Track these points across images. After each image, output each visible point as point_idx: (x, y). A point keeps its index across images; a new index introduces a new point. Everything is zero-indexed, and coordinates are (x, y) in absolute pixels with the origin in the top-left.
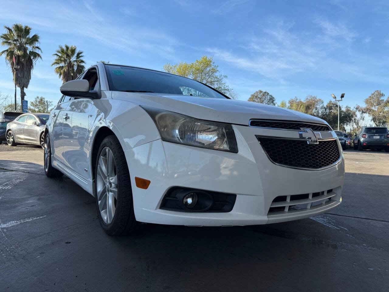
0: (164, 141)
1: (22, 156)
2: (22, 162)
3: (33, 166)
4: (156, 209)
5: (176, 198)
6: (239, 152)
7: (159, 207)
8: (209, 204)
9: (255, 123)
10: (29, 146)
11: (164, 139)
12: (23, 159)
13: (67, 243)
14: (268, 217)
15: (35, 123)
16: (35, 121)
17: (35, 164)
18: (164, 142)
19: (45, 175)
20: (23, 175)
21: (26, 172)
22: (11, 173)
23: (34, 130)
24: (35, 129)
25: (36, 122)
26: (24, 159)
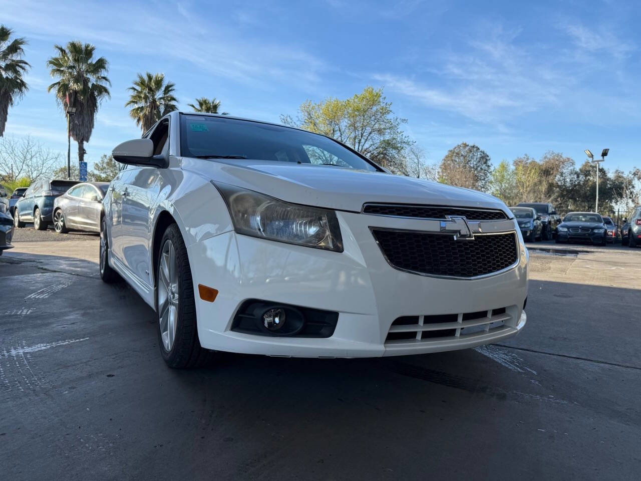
0: (238, 233)
1: (74, 248)
2: (72, 258)
3: (85, 264)
4: (226, 330)
5: (252, 315)
6: (345, 251)
7: (229, 328)
8: (299, 325)
9: (371, 209)
10: (87, 233)
11: (238, 231)
12: (73, 254)
13: (109, 376)
14: (385, 346)
15: (96, 199)
16: (95, 195)
17: (89, 262)
18: (239, 236)
19: (98, 279)
20: (69, 278)
21: (73, 273)
22: (52, 274)
23: (93, 209)
24: (95, 208)
25: (96, 197)
26: (76, 254)
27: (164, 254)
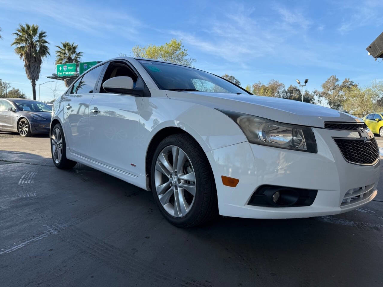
0: (251, 143)
2: (15, 152)
3: (30, 156)
4: (245, 205)
5: (264, 195)
6: (319, 153)
7: (247, 203)
8: (295, 199)
9: (330, 125)
13: (146, 237)
14: (341, 208)
15: (11, 110)
17: (30, 154)
18: (252, 145)
19: (54, 167)
20: (29, 167)
21: (30, 163)
22: (15, 164)
23: (10, 116)
26: (13, 149)
27: (162, 154)
